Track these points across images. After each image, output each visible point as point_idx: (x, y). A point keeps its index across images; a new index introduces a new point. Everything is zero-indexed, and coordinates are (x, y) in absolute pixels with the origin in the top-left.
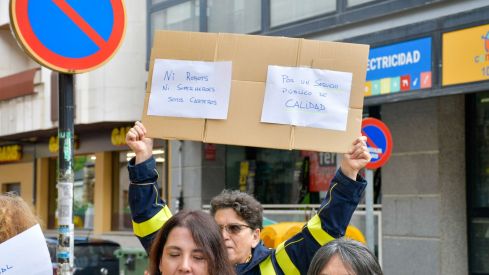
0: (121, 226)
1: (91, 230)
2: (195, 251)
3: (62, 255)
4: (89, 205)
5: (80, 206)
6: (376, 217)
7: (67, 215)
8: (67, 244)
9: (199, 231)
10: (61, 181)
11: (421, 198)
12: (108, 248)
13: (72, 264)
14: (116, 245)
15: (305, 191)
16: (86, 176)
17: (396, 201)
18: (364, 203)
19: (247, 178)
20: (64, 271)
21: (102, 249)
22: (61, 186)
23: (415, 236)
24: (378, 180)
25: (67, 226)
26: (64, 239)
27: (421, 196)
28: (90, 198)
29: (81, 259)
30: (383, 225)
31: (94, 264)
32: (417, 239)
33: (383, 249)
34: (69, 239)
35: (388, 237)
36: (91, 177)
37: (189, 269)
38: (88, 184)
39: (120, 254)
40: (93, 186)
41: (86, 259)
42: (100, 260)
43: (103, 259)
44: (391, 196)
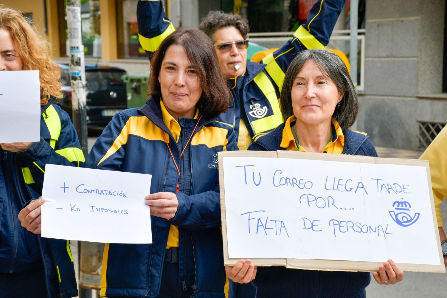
0: (127, 55)
1: (99, 58)
2: (189, 67)
3: (75, 73)
4: (97, 36)
5: (88, 37)
6: (360, 42)
7: (77, 37)
8: (78, 64)
9: (193, 49)
10: (69, 5)
11: (402, 21)
12: (116, 74)
13: (84, 82)
14: (123, 72)
15: (294, 20)
16: (92, 8)
17: (378, 26)
18: (349, 29)
19: (241, 8)
20: (78, 87)
21: (110, 75)
22: (69, 10)
23: (395, 57)
24: (362, 6)
25: (78, 48)
26: (76, 59)
27: (403, 19)
28: (97, 30)
29: (92, 84)
30: (366, 49)
31: (104, 88)
32: (396, 59)
33: (366, 71)
34: (80, 59)
35: (370, 59)
36: (97, 9)
37: (184, 83)
38: (94, 16)
39: (127, 79)
40: (99, 18)
41: (96, 83)
42: (109, 84)
43: (112, 83)
44: (374, 20)
